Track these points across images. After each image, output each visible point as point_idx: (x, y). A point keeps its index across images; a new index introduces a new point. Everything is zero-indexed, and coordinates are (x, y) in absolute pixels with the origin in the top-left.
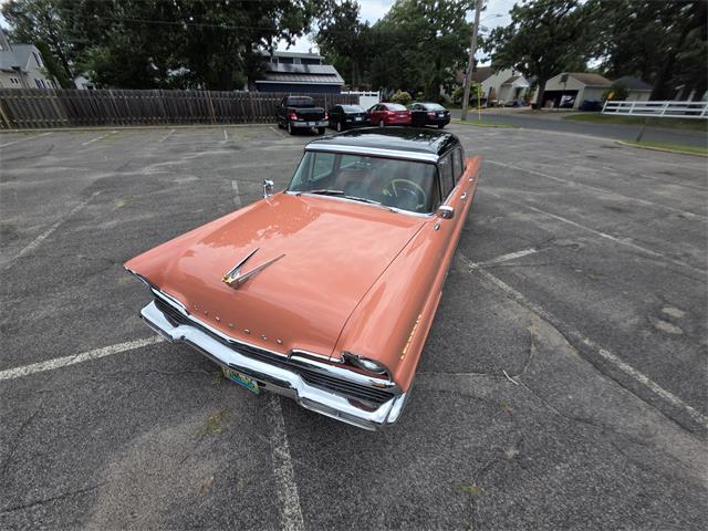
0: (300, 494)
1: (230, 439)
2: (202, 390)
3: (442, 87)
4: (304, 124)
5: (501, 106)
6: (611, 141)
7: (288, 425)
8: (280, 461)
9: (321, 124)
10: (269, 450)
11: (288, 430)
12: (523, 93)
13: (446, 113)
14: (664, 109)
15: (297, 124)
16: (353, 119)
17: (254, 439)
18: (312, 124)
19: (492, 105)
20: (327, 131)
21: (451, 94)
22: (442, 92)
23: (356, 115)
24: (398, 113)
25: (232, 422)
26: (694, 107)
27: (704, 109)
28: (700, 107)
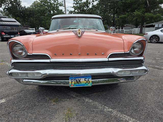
4: (9, 36)
26: (122, 31)
27: (125, 31)
28: (123, 31)
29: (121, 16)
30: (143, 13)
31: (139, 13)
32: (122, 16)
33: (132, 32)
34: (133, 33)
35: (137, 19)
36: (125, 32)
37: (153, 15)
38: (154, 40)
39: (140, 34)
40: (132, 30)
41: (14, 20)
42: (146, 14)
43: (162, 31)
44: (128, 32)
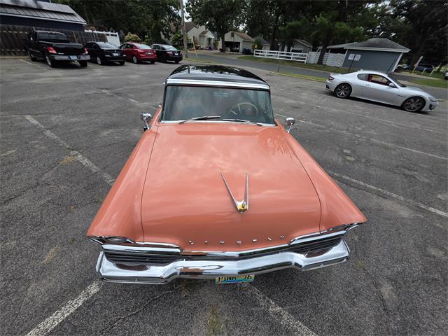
0: (306, 325)
1: (236, 326)
2: (180, 307)
3: (162, 33)
4: (66, 58)
5: (202, 49)
6: (268, 72)
7: (262, 290)
8: (279, 315)
9: (83, 58)
10: (266, 313)
11: (264, 293)
12: (212, 42)
13: (179, 52)
14: (278, 55)
15: (57, 58)
16: (111, 55)
17: (251, 314)
18: (74, 58)
19: (197, 48)
20: (89, 65)
21: (169, 39)
22: (163, 37)
23: (113, 51)
24: (146, 51)
25: (226, 314)
26: (287, 54)
27: (292, 56)
28: (290, 55)
29: (290, 24)
30: (332, 22)
31: (326, 21)
32: (294, 23)
33: (304, 59)
34: (305, 61)
35: (318, 34)
36: (293, 58)
37: (349, 27)
38: (342, 93)
39: (318, 66)
40: (305, 56)
41: (67, 9)
42: (337, 24)
43: (359, 77)
44: (297, 59)
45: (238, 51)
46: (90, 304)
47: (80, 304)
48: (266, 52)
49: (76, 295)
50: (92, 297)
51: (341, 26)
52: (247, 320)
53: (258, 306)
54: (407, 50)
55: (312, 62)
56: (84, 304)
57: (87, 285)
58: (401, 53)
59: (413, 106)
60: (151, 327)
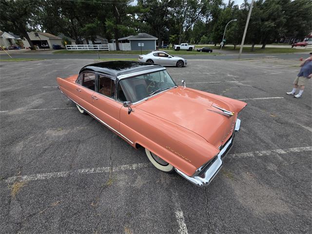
5: (5, 49)
12: (13, 41)
17: (232, 163)
26: (94, 46)
27: (98, 47)
28: (96, 46)
30: (115, 24)
31: (111, 24)
33: (107, 48)
34: (109, 49)
36: (100, 48)
39: (118, 51)
40: (106, 46)
42: (119, 26)
43: (154, 55)
44: (103, 48)
45: (49, 47)
46: (188, 220)
47: (185, 225)
48: (75, 46)
49: (177, 226)
50: (185, 217)
51: (121, 27)
52: (233, 165)
53: (230, 159)
54: (157, 39)
55: (113, 50)
56: (186, 223)
57: (175, 217)
58: (154, 40)
59: (180, 64)
60: (218, 198)
